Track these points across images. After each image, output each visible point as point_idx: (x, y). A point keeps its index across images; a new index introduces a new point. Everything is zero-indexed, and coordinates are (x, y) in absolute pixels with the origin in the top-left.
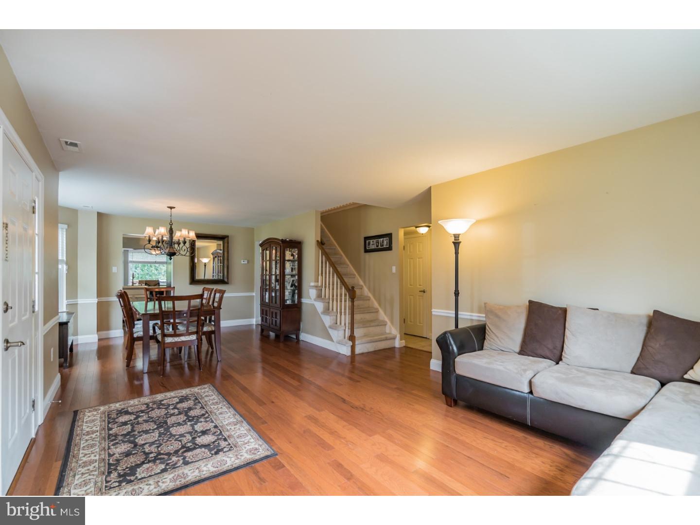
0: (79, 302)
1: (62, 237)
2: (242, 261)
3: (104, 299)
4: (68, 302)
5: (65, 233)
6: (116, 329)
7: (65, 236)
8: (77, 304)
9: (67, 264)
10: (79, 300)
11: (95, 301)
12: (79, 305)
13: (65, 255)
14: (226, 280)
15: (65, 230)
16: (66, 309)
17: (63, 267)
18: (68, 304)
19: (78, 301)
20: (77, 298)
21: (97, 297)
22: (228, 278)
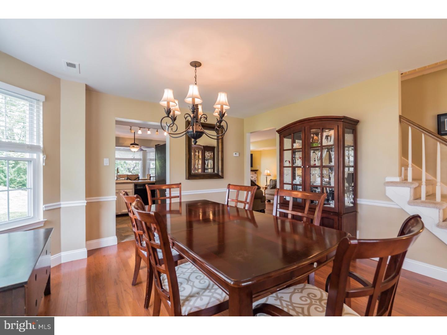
0: (62, 206)
1: (38, 116)
2: (234, 153)
3: (94, 199)
4: (45, 207)
5: (41, 108)
6: (108, 236)
7: (41, 112)
8: (60, 208)
9: (44, 152)
10: (62, 203)
11: (83, 203)
12: (61, 210)
13: (41, 139)
14: (220, 174)
15: (41, 104)
16: (44, 219)
17: (39, 157)
18: (46, 210)
19: (60, 204)
20: (59, 200)
21: (86, 197)
22: (222, 172)
